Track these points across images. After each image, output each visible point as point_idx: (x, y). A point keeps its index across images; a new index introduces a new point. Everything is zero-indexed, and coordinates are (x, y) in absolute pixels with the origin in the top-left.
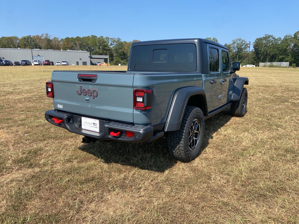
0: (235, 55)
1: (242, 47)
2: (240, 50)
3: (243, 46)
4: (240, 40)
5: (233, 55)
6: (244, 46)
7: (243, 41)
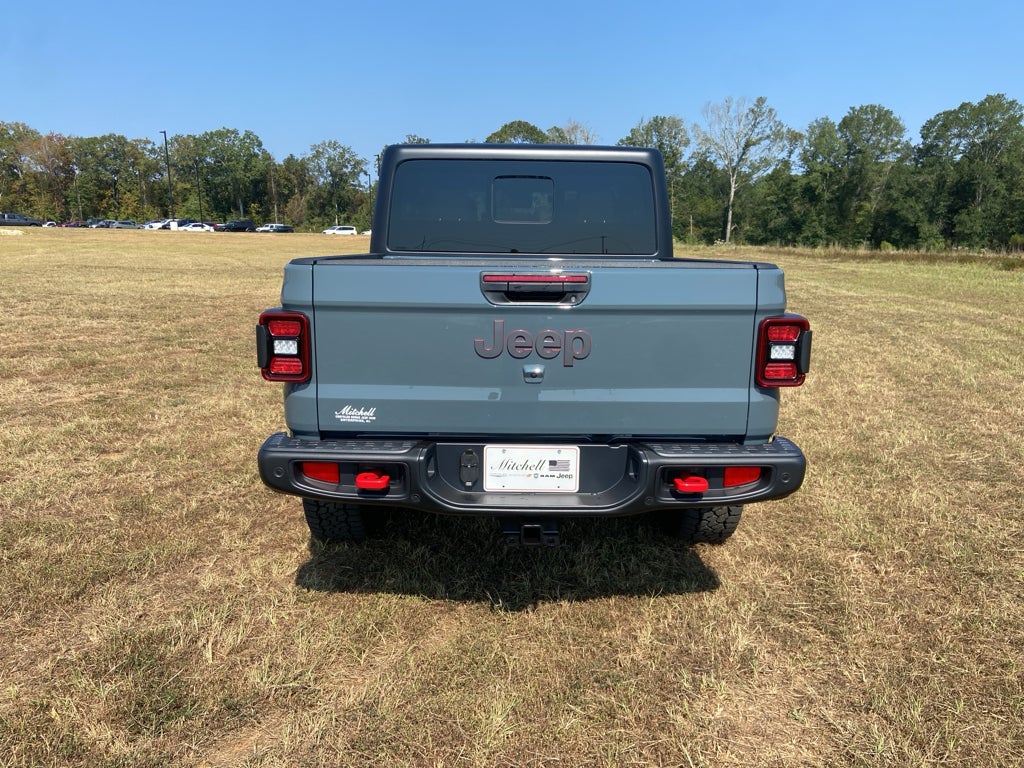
0: (325, 195)
1: (345, 170)
2: (339, 179)
3: (347, 167)
4: (334, 146)
5: (319, 197)
6: (350, 167)
7: (344, 150)
